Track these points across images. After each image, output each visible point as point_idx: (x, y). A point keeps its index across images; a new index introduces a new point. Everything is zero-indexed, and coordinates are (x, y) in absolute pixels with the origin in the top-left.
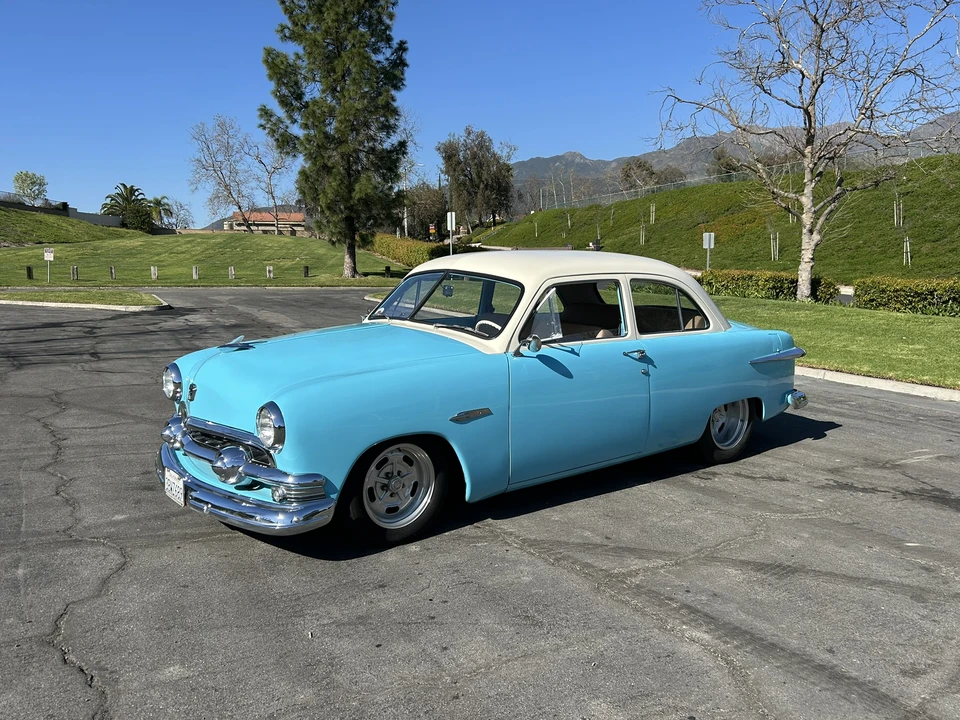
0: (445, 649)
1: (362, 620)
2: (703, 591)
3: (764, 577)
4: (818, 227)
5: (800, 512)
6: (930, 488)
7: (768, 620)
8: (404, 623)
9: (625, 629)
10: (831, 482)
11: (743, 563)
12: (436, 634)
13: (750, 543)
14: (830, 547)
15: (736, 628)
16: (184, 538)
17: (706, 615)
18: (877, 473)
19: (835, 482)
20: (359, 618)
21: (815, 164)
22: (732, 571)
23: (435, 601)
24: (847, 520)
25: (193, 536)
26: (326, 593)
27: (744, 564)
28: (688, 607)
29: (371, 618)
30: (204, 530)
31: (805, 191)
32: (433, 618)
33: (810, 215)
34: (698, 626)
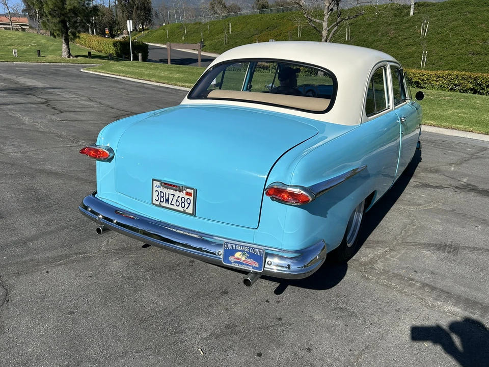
0: (309, 349)
1: (230, 329)
2: (424, 271)
3: (446, 254)
4: (329, 38)
5: (421, 205)
6: (466, 184)
7: (478, 289)
8: (264, 327)
9: (408, 310)
10: (418, 183)
11: (425, 244)
12: (292, 335)
13: (416, 229)
14: (458, 229)
15: (467, 300)
16: (47, 261)
17: (442, 291)
18: (432, 175)
19: (420, 183)
20: (228, 327)
21: (330, 4)
22: (425, 252)
23: (272, 302)
24: (448, 209)
25: (55, 259)
26: (188, 305)
27: (427, 245)
28: (428, 285)
29: (237, 326)
30: (60, 252)
31: (325, 19)
32: (280, 319)
33: (326, 32)
34: (445, 301)
